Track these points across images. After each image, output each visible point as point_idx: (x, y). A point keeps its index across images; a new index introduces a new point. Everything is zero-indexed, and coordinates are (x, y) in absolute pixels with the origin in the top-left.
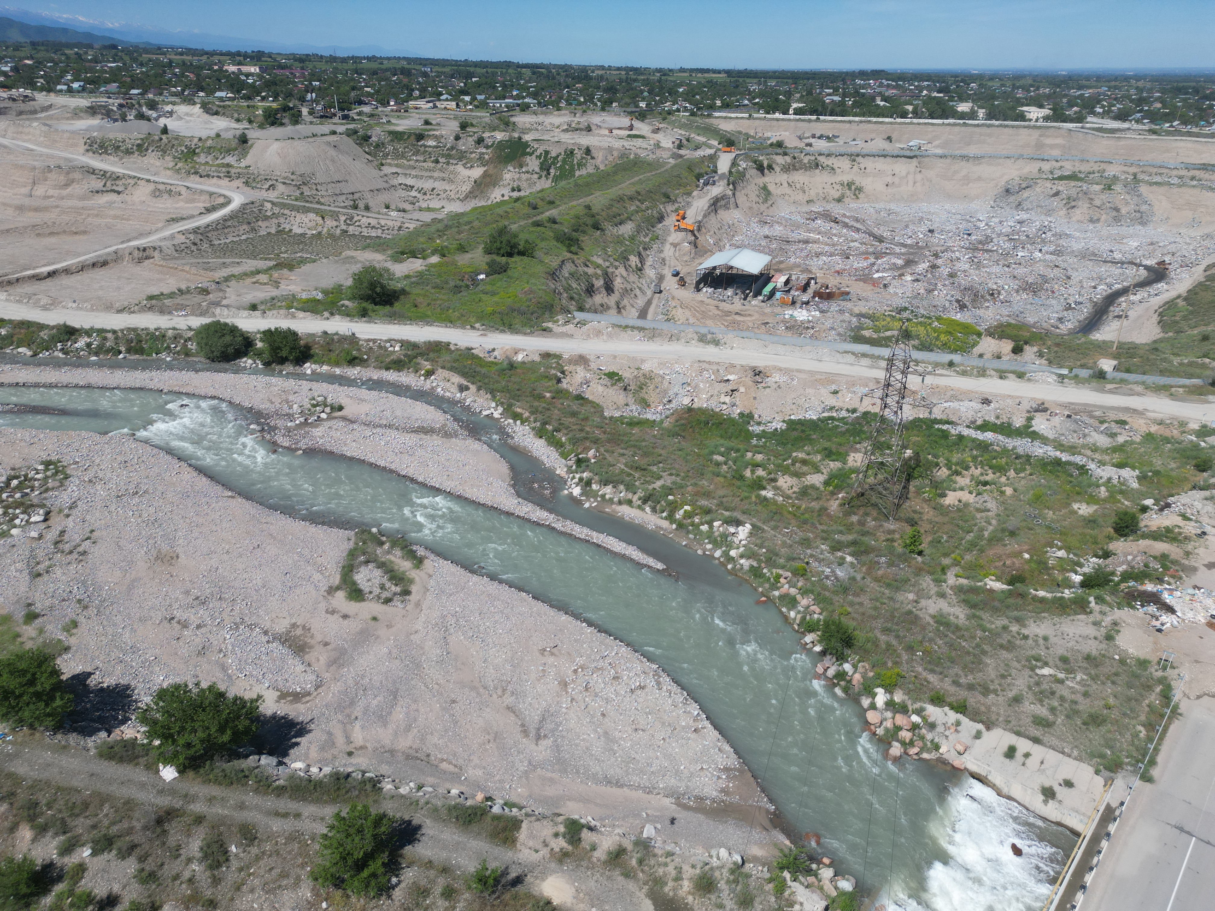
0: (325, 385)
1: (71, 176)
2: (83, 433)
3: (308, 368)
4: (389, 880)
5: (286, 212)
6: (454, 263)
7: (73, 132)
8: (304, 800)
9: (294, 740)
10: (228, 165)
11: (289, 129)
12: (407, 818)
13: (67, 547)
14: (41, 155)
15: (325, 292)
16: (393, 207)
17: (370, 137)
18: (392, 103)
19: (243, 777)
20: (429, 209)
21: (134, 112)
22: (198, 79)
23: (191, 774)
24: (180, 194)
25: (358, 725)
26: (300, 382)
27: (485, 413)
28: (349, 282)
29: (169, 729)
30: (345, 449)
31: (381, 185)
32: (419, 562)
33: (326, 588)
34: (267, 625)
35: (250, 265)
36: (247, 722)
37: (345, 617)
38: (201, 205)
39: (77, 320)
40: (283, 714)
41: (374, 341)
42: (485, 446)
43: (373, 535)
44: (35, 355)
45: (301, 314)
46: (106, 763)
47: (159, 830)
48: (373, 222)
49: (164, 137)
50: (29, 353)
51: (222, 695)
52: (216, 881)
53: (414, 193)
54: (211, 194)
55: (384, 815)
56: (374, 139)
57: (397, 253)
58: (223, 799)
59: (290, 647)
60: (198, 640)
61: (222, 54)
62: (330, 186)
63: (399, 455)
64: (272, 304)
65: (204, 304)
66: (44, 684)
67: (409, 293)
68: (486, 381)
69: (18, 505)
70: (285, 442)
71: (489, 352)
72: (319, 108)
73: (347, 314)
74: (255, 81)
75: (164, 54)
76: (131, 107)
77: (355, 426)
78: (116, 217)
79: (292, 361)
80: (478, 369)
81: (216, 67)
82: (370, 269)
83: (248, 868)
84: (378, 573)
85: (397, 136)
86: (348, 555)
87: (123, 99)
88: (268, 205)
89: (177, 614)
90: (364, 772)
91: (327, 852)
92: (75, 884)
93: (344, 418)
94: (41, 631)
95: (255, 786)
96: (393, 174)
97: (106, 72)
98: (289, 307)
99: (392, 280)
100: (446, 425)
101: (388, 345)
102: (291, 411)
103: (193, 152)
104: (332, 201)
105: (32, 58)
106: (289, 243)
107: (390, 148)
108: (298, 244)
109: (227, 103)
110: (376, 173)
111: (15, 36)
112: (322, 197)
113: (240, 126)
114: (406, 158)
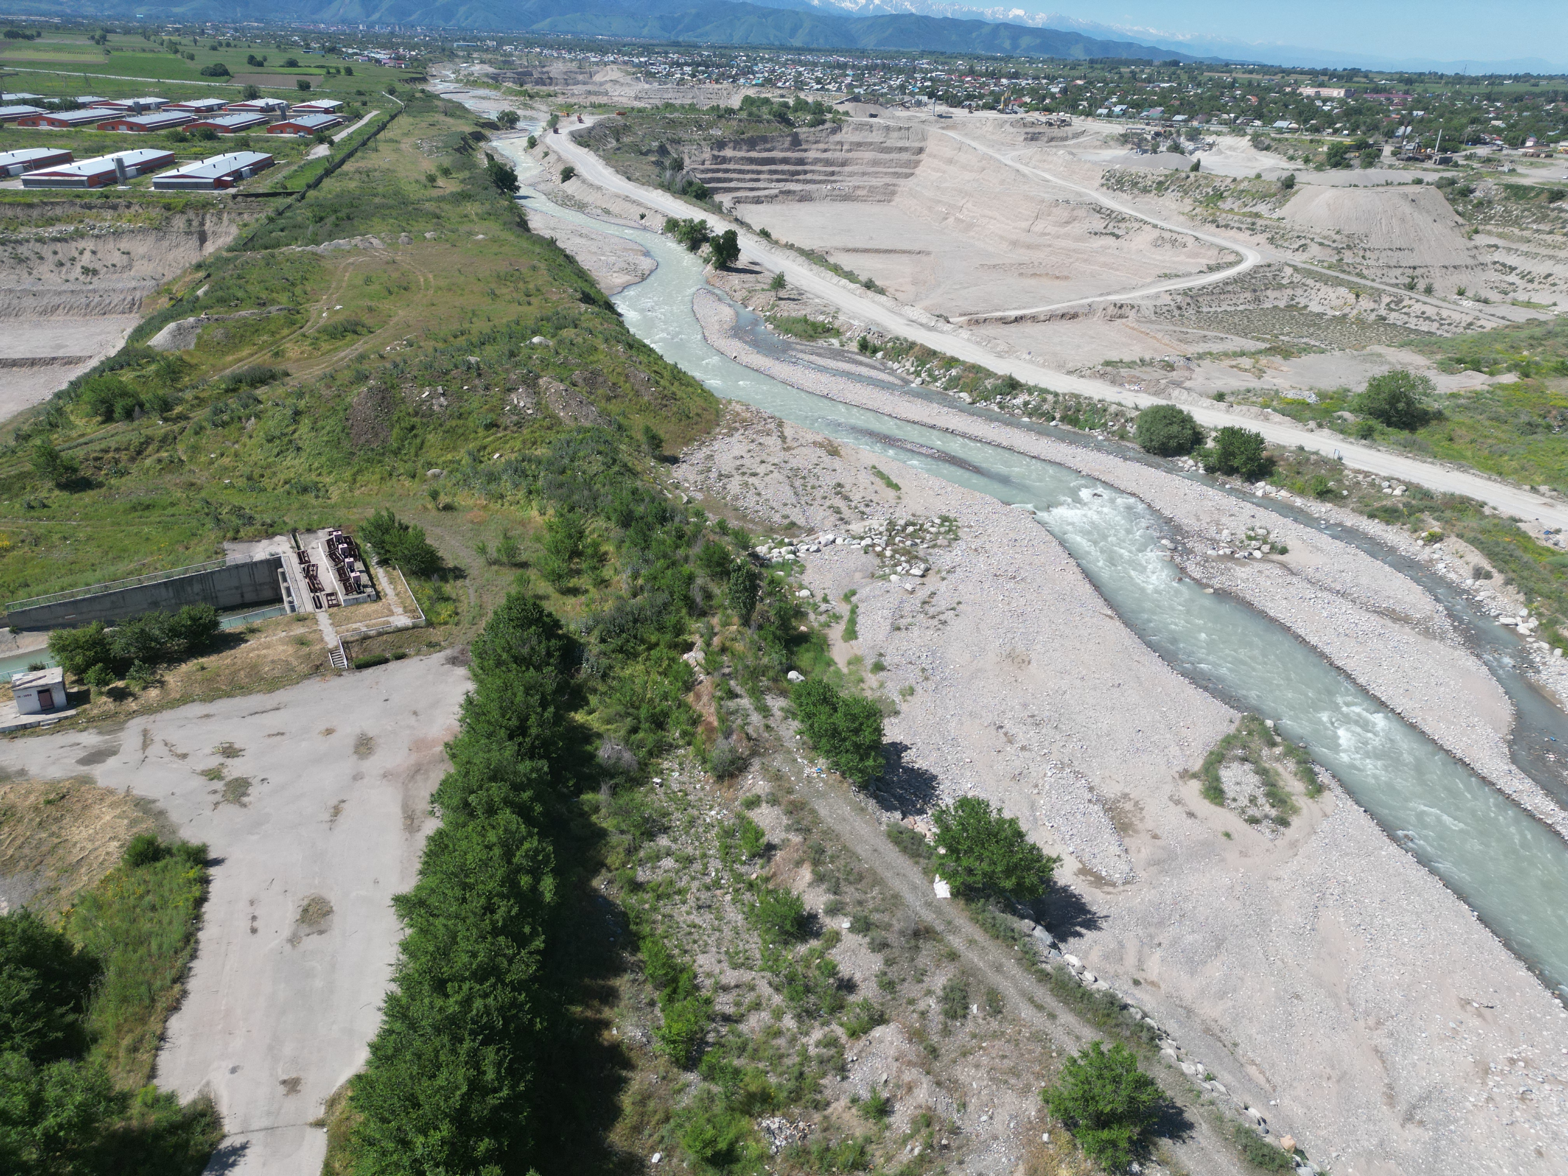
0: (1274, 515)
1: (1075, 213)
2: (988, 498)
3: (1261, 488)
4: (1130, 1163)
5: (1310, 282)
6: (1540, 390)
7: (1095, 163)
8: (1066, 1003)
9: (1078, 928)
10: (1257, 215)
11: (1356, 174)
12: (1179, 1104)
13: (932, 611)
14: (1054, 187)
15: (1322, 396)
16: (1470, 293)
17: (1472, 191)
18: (1529, 143)
19: (1011, 937)
20: (1528, 304)
21: (1169, 143)
22: (1260, 103)
23: (962, 903)
24: (1185, 246)
25: (1158, 954)
26: (1243, 504)
27: (1503, 620)
28: (1362, 388)
29: (958, 843)
30: (1270, 605)
31: (1464, 259)
32: (1317, 790)
33: (1180, 769)
34: (1096, 781)
35: (1236, 343)
36: (1035, 880)
37: (1191, 815)
38: (1205, 261)
39: (1025, 374)
40: (1077, 892)
41: (1367, 474)
42: (1485, 669)
43: (1265, 730)
44: (973, 403)
45: (1278, 417)
46: (891, 846)
47: (913, 943)
48: (1430, 311)
49: (1192, 175)
50: (969, 400)
51: (1020, 835)
52: (946, 1032)
53: (1512, 278)
54: (1222, 249)
55: (1152, 1083)
56: (1478, 194)
57: (1450, 359)
58: (983, 948)
59: (1112, 818)
60: (1017, 763)
61: (1302, 72)
62: (1384, 254)
63: (1342, 638)
64: (1245, 397)
65: (1163, 381)
66: (866, 737)
67: (1447, 419)
68: (1526, 574)
69: (906, 552)
70: (1196, 572)
71: (1548, 533)
72: (1411, 146)
73: (1343, 431)
74: (1333, 108)
75: (1230, 72)
76: (1167, 136)
77: (1295, 580)
78: (1105, 265)
79: (1242, 475)
80: (1518, 553)
81: (1288, 90)
82: (1400, 376)
83: (983, 1038)
84: (1255, 779)
85: (1518, 192)
86: (1223, 741)
87: (1163, 126)
88: (1288, 271)
89: (1008, 725)
90: (1145, 1015)
91: (1072, 1080)
92: (828, 948)
93: (1284, 566)
94: (882, 685)
95: (1020, 955)
96: (1489, 246)
97: (1155, 94)
98: (1266, 406)
99: (1427, 395)
100: (1431, 618)
101: (1387, 484)
102: (1218, 537)
103: (1220, 196)
104: (1379, 274)
105: (1085, 77)
106: (1297, 323)
107: (1500, 209)
108: (1309, 326)
109: (1286, 135)
110: (1462, 242)
111: (1078, 53)
112: (1368, 267)
113: (1291, 165)
114: (1520, 225)
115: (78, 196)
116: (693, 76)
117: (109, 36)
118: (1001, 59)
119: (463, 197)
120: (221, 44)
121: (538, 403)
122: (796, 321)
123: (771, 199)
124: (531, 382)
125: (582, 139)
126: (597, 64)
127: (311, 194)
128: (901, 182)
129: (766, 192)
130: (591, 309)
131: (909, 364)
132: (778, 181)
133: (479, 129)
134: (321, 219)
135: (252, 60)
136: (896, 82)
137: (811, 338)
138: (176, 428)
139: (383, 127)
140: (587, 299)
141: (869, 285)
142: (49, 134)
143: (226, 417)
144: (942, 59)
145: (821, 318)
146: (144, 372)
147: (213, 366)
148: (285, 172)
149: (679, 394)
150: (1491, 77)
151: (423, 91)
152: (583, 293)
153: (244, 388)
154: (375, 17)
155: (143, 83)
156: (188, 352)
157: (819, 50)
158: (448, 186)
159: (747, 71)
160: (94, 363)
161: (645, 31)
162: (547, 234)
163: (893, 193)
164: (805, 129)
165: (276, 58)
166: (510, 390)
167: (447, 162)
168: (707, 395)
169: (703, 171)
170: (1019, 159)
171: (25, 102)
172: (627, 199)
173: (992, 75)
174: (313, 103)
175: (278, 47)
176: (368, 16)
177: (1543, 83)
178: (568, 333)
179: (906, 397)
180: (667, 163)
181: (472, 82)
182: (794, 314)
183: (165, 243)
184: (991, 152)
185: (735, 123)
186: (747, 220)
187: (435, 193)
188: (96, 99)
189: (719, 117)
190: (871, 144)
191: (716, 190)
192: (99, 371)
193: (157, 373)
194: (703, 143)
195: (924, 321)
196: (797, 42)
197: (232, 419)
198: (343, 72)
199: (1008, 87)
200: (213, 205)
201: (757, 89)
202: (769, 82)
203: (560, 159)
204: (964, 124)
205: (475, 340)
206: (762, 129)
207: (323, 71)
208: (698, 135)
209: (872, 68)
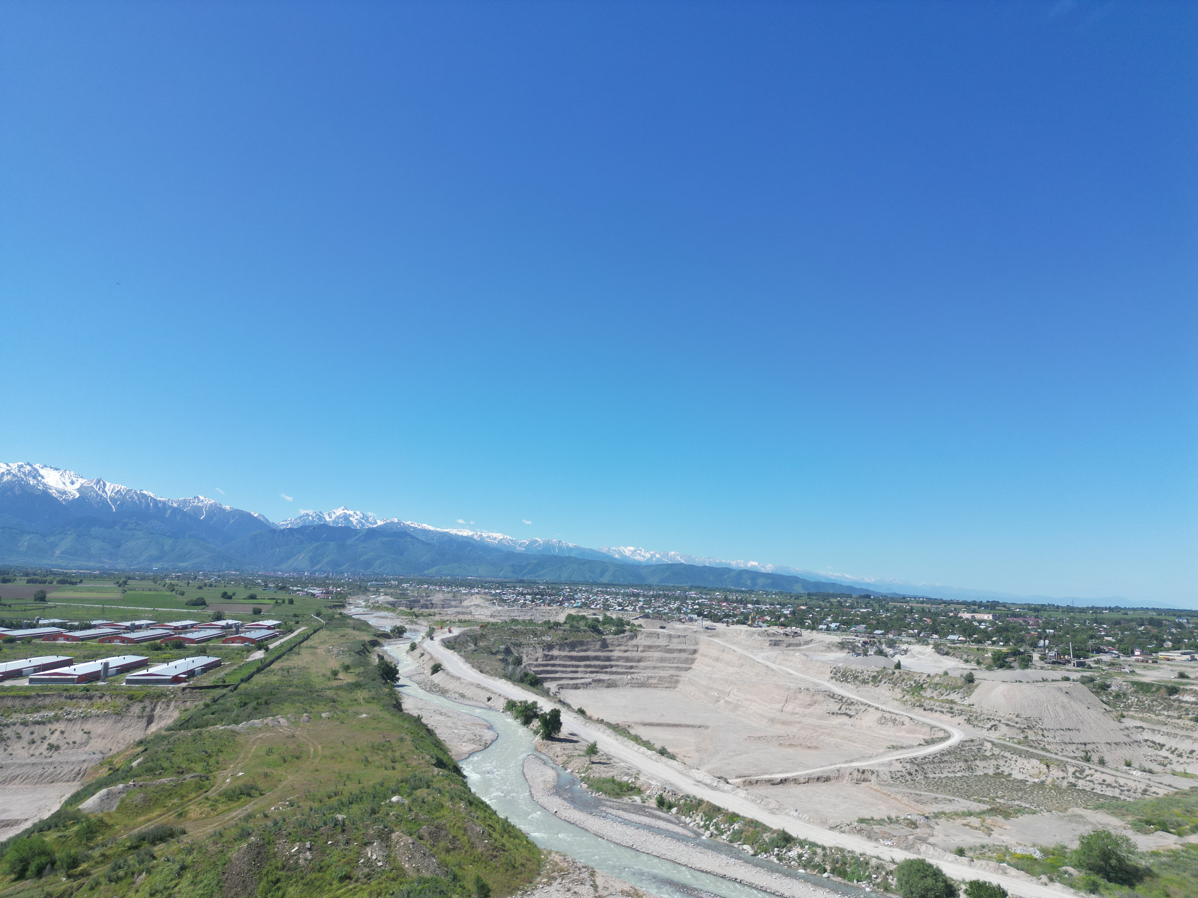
1: (815, 698)
5: (1007, 754)
7: (824, 662)
10: (952, 702)
11: (1018, 673)
14: (796, 679)
15: (1045, 852)
16: (1136, 765)
17: (1109, 686)
18: (1137, 653)
20: (1186, 775)
21: (874, 649)
22: (934, 623)
24: (903, 724)
28: (1075, 845)
31: (1120, 737)
35: (962, 804)
38: (921, 737)
39: (795, 829)
44: (755, 855)
45: (1013, 872)
48: (1110, 780)
49: (897, 671)
50: (751, 852)
53: (1164, 753)
54: (932, 727)
56: (1114, 688)
57: (1140, 821)
61: (958, 603)
62: (1058, 733)
64: (981, 852)
65: (911, 838)
67: (1157, 876)
72: (1052, 654)
73: (1072, 885)
74: (987, 627)
75: (908, 602)
76: (872, 644)
78: (844, 738)
81: (951, 614)
82: (1103, 834)
85: (1143, 688)
87: (868, 637)
88: (988, 746)
96: (1137, 727)
97: (858, 616)
98: (1001, 861)
99: (1132, 853)
103: (920, 687)
104: (1059, 749)
105: (806, 604)
106: (1007, 788)
107: (1133, 699)
108: (1017, 791)
109: (958, 645)
110: (1114, 724)
111: (798, 589)
112: (1049, 743)
113: (968, 666)
114: (1154, 712)
115: (66, 690)
116: (533, 601)
117: (129, 582)
118: (746, 592)
119: (357, 686)
120: (205, 585)
121: (388, 856)
122: (605, 781)
123: (586, 685)
124: (385, 837)
125: (450, 644)
126: (466, 594)
127: (243, 686)
128: (682, 673)
129: (583, 681)
130: (442, 772)
131: (699, 819)
132: (592, 672)
133: (376, 638)
134: (245, 704)
135: (225, 596)
136: (674, 605)
137: (618, 795)
138: (75, 884)
139: (307, 638)
140: (440, 764)
141: (663, 752)
142: (62, 646)
143: (121, 873)
144: (705, 591)
145: (626, 778)
146: (66, 833)
147: (125, 826)
148: (227, 671)
149: (508, 845)
150: (1093, 608)
151: (341, 614)
152: (438, 759)
153: (146, 845)
154: (317, 567)
155: (142, 611)
156: (109, 814)
157: (620, 585)
158: (346, 678)
159: (570, 598)
160: (28, 825)
161: (501, 574)
162: (415, 713)
163: (677, 682)
164: (611, 636)
165: (242, 593)
166: (366, 844)
167: (348, 661)
168: (531, 846)
169: (536, 666)
170: (768, 658)
171: (54, 625)
172: (478, 686)
173: (741, 602)
174: (261, 623)
175: (246, 586)
176: (313, 567)
177: (1130, 613)
178: (421, 793)
179: (699, 849)
180: (510, 660)
181: (377, 607)
182: (604, 775)
183: (120, 725)
184: (746, 653)
185: (561, 632)
186: (568, 701)
187: (335, 683)
188: (105, 622)
189: (549, 628)
190: (659, 646)
191: (546, 679)
192: (29, 832)
193: (77, 834)
194: (537, 646)
195: (708, 782)
196: (605, 580)
197: (126, 874)
198: (287, 602)
199: (753, 610)
200: (166, 695)
201: (577, 609)
202: (585, 605)
203: (432, 658)
204: (725, 634)
205: (345, 800)
206: (580, 637)
207: (273, 602)
208: (534, 640)
209: (655, 597)
